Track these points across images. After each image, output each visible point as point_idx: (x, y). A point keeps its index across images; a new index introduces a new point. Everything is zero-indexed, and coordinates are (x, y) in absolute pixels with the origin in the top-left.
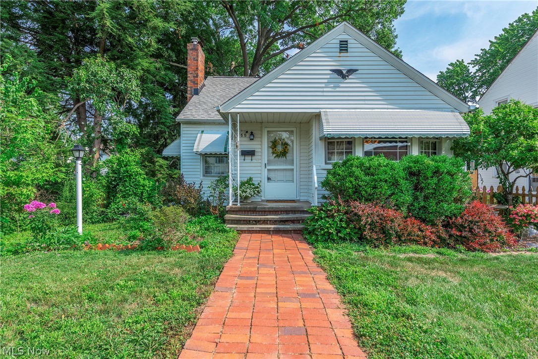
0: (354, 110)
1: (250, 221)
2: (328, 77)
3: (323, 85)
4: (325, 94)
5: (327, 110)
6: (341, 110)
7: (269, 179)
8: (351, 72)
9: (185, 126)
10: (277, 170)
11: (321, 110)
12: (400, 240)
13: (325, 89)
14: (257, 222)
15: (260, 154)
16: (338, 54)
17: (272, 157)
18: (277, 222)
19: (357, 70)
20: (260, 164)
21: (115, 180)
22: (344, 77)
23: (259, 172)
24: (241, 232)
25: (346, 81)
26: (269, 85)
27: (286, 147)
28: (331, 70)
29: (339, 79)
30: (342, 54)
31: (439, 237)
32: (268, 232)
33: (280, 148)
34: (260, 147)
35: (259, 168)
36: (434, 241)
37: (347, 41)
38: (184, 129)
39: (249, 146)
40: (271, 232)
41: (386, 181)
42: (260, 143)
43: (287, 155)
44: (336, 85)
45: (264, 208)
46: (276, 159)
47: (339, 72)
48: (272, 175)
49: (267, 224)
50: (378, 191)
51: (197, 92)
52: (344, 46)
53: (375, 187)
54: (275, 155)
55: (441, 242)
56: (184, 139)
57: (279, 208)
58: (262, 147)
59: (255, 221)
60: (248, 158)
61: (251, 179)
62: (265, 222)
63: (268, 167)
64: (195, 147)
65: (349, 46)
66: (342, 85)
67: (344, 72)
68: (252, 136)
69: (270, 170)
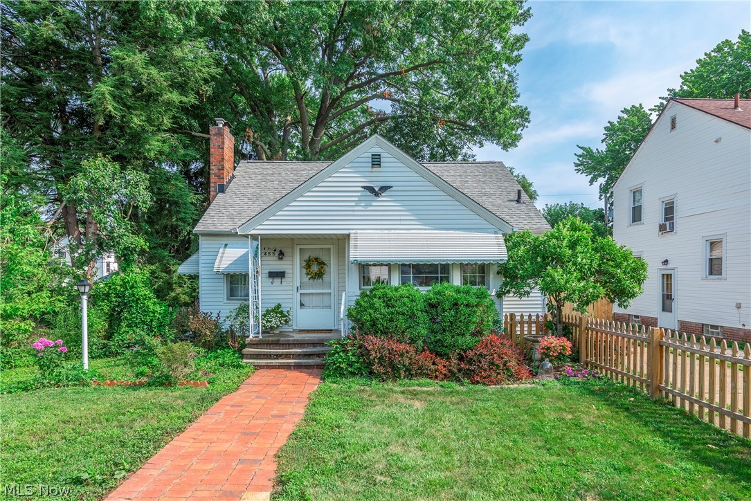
0: (387, 231)
1: (270, 355)
2: (359, 194)
3: (354, 204)
4: (356, 213)
5: (359, 231)
6: (373, 231)
7: (302, 305)
8: (384, 189)
9: (204, 238)
10: (312, 294)
11: (351, 231)
12: (410, 374)
13: (356, 208)
14: (278, 356)
15: (290, 280)
16: (370, 169)
17: (306, 279)
18: (301, 356)
19: (392, 187)
20: (291, 288)
21: (118, 306)
22: (377, 194)
23: (291, 296)
24: (258, 367)
25: (379, 199)
27: (322, 268)
28: (362, 187)
29: (373, 197)
30: (375, 169)
31: (450, 371)
32: (288, 367)
33: (315, 268)
34: (291, 267)
35: (290, 292)
36: (445, 375)
37: (379, 155)
38: (203, 242)
39: (277, 266)
40: (292, 368)
41: (403, 314)
42: (291, 262)
43: (324, 276)
44: (368, 203)
45: (289, 340)
46: (311, 281)
47: (371, 189)
48: (306, 300)
49: (290, 358)
50: (394, 324)
51: (222, 189)
52: (376, 161)
53: (391, 320)
54: (309, 276)
55: (451, 376)
56: (203, 254)
57: (305, 340)
58: (294, 266)
59: (277, 355)
60: (277, 281)
61: (279, 306)
62: (287, 356)
63: (300, 291)
64: (217, 262)
65: (382, 160)
66: (374, 204)
67: (377, 189)
68: (281, 255)
69: (304, 294)
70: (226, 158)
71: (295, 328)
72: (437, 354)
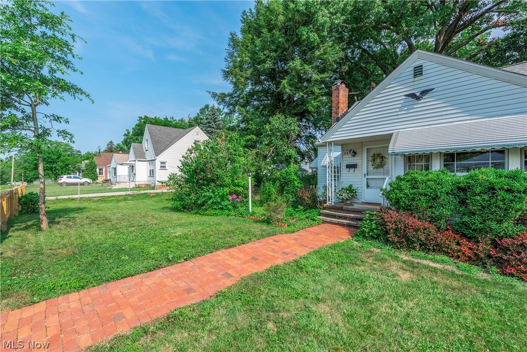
0: (428, 127)
1: (335, 216)
2: (403, 101)
3: (398, 110)
4: (399, 117)
5: (401, 130)
6: (414, 129)
7: (368, 186)
8: (424, 93)
9: (320, 148)
10: (376, 179)
11: (394, 131)
13: (399, 113)
14: (340, 217)
15: (360, 169)
16: (413, 80)
17: (371, 168)
18: (354, 220)
19: (433, 89)
20: (361, 175)
21: (284, 183)
22: (418, 98)
23: (360, 180)
24: (325, 222)
25: (421, 102)
26: (353, 118)
27: (383, 160)
28: (405, 96)
29: (414, 101)
30: (416, 79)
31: (476, 255)
32: (342, 225)
33: (378, 161)
34: (361, 161)
35: (360, 177)
36: (470, 258)
37: (421, 66)
38: (320, 150)
39: (351, 160)
40: (346, 226)
41: (426, 195)
42: (361, 158)
43: (385, 167)
44: (410, 107)
45: (348, 208)
46: (375, 169)
47: (413, 96)
48: (371, 183)
49: (347, 220)
50: (414, 203)
51: (338, 120)
52: (418, 71)
53: (413, 199)
54: (374, 167)
55: (475, 260)
56: (320, 156)
57: (358, 209)
58: (363, 160)
59: (339, 217)
60: (352, 170)
61: (351, 186)
62: (345, 218)
63: (367, 177)
64: (322, 163)
65: (424, 69)
66: (415, 106)
67: (418, 94)
68: (355, 153)
69: (370, 179)
70: (341, 101)
71: (363, 201)
72: (464, 235)
